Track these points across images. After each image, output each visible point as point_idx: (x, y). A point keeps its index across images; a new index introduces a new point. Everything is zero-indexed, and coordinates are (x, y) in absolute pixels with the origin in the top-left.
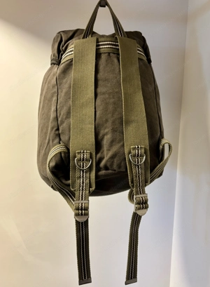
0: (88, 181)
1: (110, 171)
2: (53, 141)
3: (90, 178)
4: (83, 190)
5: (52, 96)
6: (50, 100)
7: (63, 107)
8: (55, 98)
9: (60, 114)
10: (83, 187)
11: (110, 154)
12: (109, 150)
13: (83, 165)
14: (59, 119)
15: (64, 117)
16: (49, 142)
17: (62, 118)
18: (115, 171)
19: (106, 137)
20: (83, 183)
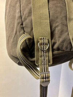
0: (47, 58)
1: (60, 51)
2: (19, 32)
3: (48, 57)
4: (44, 64)
5: (16, 4)
6: (14, 7)
7: (25, 9)
8: (18, 4)
9: (23, 14)
10: (44, 62)
11: (61, 40)
12: (60, 37)
13: (44, 48)
14: (23, 18)
15: (27, 15)
16: (16, 33)
17: (25, 17)
18: (64, 51)
19: (57, 29)
20: (44, 60)
